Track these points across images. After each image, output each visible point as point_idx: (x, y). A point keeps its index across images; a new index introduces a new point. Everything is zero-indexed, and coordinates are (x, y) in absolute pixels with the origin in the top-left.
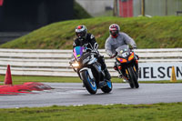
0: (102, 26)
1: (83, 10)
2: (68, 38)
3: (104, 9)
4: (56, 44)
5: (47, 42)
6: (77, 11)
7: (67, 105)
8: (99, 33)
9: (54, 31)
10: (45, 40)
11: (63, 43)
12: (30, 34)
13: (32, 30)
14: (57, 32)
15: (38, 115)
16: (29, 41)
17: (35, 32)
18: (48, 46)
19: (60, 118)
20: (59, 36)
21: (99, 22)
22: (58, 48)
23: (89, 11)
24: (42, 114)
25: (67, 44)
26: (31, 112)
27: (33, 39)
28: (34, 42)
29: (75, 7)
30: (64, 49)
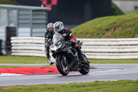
0: (132, 20)
1: (118, 8)
2: (107, 30)
3: (133, 8)
4: (98, 34)
5: (91, 33)
6: (114, 10)
7: (106, 80)
8: (130, 26)
9: (97, 24)
10: (90, 31)
11: (104, 34)
12: (78, 27)
13: (79, 24)
14: (99, 25)
15: (84, 88)
16: (78, 32)
17: (82, 25)
18: (92, 36)
19: (101, 90)
20: (101, 29)
21: (130, 18)
22: (100, 37)
23: (123, 10)
24: (87, 88)
25: (107, 35)
26: (78, 87)
27: (81, 31)
28: (81, 33)
29: (113, 7)
30: (104, 38)
